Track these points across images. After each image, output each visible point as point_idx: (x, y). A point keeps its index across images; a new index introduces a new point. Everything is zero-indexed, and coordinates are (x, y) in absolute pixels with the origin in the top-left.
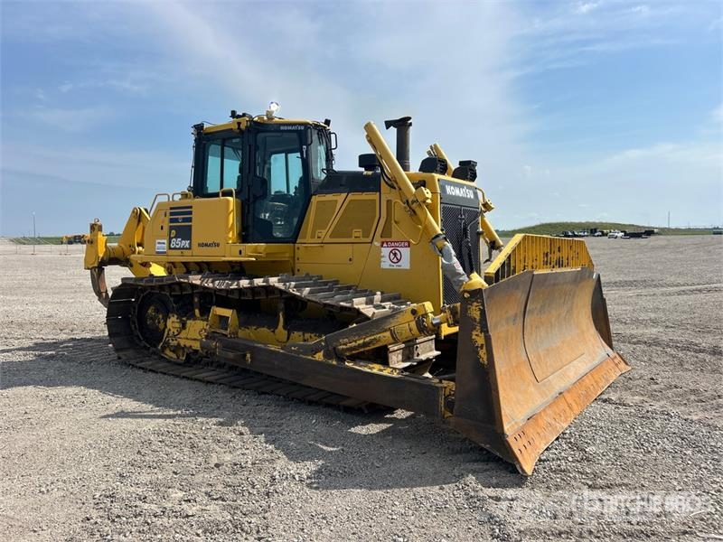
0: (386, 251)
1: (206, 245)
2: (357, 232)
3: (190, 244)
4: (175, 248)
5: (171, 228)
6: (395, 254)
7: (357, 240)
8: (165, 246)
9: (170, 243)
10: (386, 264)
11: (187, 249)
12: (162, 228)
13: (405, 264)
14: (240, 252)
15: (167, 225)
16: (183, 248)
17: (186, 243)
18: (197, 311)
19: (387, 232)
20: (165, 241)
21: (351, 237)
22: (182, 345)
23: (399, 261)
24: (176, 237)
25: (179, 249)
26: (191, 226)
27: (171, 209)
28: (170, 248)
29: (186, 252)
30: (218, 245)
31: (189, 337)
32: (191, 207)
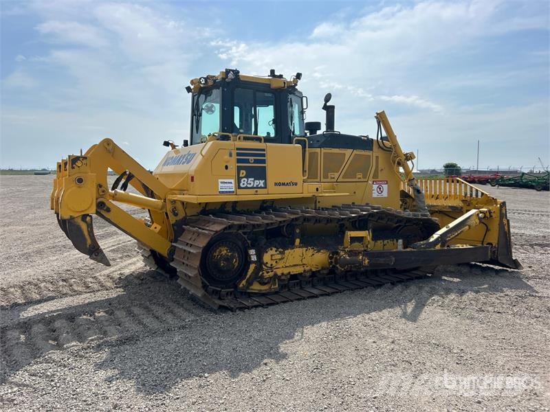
0: (375, 187)
1: (284, 184)
2: (359, 175)
3: (265, 183)
4: (246, 188)
5: (239, 169)
6: (380, 188)
7: (360, 180)
8: (233, 185)
9: (239, 182)
10: (375, 195)
11: (261, 188)
12: (227, 167)
13: (385, 194)
14: (317, 189)
15: (233, 166)
16: (257, 187)
17: (261, 183)
18: (298, 241)
19: (376, 176)
20: (233, 181)
21: (356, 178)
22: (279, 274)
23: (382, 192)
24: (247, 177)
25: (252, 188)
26: (265, 167)
27: (237, 149)
28: (240, 188)
29: (260, 191)
30: (296, 184)
31: (287, 265)
32: (264, 150)
